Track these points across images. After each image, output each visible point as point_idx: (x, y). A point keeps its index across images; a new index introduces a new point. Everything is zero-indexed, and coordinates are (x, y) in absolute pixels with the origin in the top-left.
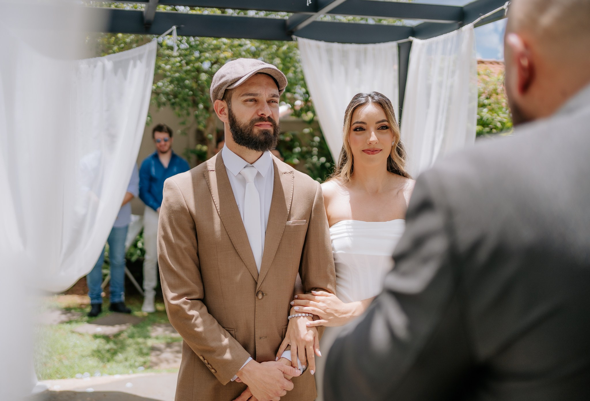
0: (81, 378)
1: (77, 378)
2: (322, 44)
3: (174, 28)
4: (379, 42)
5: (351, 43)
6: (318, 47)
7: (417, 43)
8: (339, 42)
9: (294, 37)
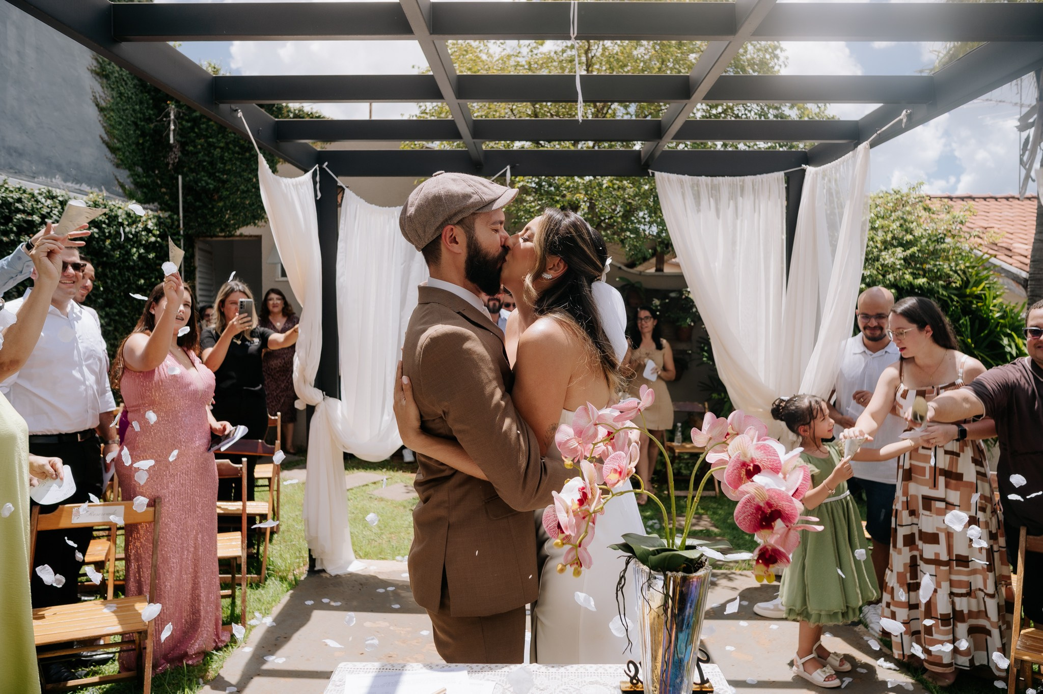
0: (401, 561)
1: (398, 561)
2: (686, 178)
3: (508, 167)
4: (761, 173)
5: (723, 176)
6: (681, 183)
7: (810, 170)
8: (707, 176)
9: (650, 171)
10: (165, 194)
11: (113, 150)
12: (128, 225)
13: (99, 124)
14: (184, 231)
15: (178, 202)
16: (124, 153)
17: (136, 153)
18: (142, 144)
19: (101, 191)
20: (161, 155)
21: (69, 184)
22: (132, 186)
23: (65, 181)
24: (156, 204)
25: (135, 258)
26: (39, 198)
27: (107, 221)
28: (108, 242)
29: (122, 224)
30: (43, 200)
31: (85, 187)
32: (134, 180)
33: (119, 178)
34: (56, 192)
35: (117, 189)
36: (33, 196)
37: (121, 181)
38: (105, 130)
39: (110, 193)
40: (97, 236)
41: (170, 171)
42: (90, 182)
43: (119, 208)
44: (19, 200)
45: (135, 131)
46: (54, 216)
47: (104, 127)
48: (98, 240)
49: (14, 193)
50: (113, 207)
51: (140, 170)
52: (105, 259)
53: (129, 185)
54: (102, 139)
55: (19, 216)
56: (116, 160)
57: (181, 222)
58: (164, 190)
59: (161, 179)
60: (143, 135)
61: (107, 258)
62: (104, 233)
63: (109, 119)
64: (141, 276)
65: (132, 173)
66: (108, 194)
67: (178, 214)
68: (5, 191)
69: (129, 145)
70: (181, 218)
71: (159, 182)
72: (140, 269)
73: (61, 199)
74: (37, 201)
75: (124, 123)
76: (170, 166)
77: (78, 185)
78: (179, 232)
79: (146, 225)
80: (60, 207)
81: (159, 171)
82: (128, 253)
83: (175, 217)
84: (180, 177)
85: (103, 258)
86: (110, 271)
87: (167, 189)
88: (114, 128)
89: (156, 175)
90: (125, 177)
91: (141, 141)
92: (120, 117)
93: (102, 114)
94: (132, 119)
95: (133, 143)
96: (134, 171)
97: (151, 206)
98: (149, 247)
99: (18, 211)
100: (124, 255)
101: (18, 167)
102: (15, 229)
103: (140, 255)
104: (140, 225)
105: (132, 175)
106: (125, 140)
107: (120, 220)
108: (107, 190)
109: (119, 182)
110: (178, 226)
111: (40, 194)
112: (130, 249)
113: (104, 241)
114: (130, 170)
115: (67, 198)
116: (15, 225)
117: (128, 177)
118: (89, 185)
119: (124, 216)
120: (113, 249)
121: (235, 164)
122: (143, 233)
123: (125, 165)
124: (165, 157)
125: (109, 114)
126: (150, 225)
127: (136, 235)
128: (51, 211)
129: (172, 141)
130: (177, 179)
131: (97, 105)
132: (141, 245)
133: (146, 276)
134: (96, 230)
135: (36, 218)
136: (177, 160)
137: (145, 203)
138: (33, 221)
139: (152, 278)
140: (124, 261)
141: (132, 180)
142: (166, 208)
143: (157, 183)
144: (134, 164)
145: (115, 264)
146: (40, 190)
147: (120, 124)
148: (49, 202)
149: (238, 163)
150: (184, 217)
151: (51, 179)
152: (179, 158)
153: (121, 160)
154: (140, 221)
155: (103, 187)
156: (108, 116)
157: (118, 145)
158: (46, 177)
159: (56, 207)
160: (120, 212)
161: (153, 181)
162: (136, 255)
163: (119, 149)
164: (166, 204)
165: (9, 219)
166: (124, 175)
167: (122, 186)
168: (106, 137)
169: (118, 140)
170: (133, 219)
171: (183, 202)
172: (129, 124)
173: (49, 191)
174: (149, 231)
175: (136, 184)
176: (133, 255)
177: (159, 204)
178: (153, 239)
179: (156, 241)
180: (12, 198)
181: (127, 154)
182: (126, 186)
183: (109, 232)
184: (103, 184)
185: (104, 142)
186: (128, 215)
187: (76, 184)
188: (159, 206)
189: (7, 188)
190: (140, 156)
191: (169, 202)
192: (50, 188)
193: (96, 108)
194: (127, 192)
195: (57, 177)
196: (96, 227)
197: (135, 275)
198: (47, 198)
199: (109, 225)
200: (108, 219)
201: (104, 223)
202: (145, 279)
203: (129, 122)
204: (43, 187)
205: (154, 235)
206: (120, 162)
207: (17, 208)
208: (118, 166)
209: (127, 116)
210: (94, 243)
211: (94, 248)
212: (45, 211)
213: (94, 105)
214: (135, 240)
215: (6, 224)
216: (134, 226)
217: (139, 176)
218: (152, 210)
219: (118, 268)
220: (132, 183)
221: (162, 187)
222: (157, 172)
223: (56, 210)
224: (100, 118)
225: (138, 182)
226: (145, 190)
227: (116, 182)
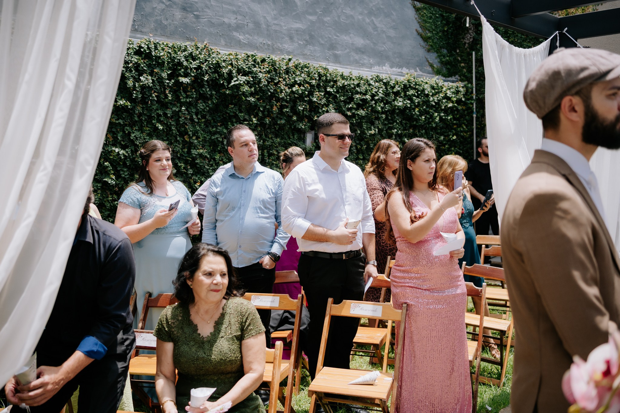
10: (463, 67)
11: (425, 39)
12: (432, 96)
13: (415, 22)
14: (476, 96)
15: (472, 73)
16: (433, 40)
17: (442, 39)
18: (447, 31)
19: (416, 71)
20: (461, 37)
21: (394, 69)
22: (439, 65)
23: (392, 67)
24: (457, 76)
25: (437, 119)
26: (372, 82)
27: (416, 94)
28: (417, 110)
29: (427, 95)
30: (373, 84)
31: (405, 70)
32: (441, 60)
33: (429, 59)
34: (383, 76)
35: (428, 68)
36: (367, 81)
37: (431, 62)
38: (420, 25)
39: (423, 72)
40: (409, 106)
41: (466, 49)
42: (408, 65)
43: (427, 83)
44: (358, 85)
45: (442, 21)
46: (380, 94)
47: (419, 22)
48: (410, 109)
49: (355, 81)
50: (421, 82)
51: (445, 51)
52: (415, 123)
53: (437, 65)
54: (417, 32)
55: (358, 96)
56: (427, 47)
57: (474, 89)
58: (463, 65)
59: (461, 56)
60: (448, 24)
61: (417, 122)
62: (414, 103)
63: (422, 16)
64: (441, 134)
65: (439, 54)
66: (421, 73)
67: (472, 83)
68: (350, 80)
69: (438, 33)
70: (474, 86)
71: (459, 59)
72: (441, 128)
73: (385, 81)
74: (370, 85)
75: (433, 17)
76: (467, 45)
77: (401, 69)
78: (473, 97)
79: (446, 94)
80: (384, 87)
81: (460, 50)
82: (432, 116)
83: (469, 85)
84: (474, 53)
85: (413, 122)
86: (419, 132)
87: (465, 64)
88: (426, 22)
89: (457, 53)
90: (434, 58)
91: (446, 29)
92: (431, 13)
93: (418, 13)
94: (440, 12)
95: (440, 31)
96: (441, 53)
97: (453, 78)
98: (447, 111)
99: (357, 93)
100: (429, 119)
101: (361, 62)
102: (355, 106)
103: (441, 118)
104: (442, 95)
105: (439, 56)
106: (434, 30)
107: (426, 92)
108: (421, 70)
109: (429, 63)
110: (472, 92)
111: (372, 79)
112: (433, 114)
113: (414, 109)
114: (437, 53)
115: (389, 80)
116: (355, 103)
117: (436, 58)
118: (408, 68)
119: (429, 89)
120: (421, 115)
121: (517, 36)
122: (444, 101)
123: (434, 49)
124: (464, 38)
125: (422, 12)
126: (449, 93)
127: (438, 103)
128: (378, 91)
129: (467, 25)
130: (472, 54)
131: (414, 7)
132: (442, 110)
133: (446, 134)
134: (409, 102)
135: (368, 97)
136: (471, 40)
137: (448, 77)
138: (367, 99)
139: (450, 135)
140: (429, 123)
141: (439, 60)
142: (464, 79)
143: (458, 59)
144: (441, 48)
145: (423, 126)
146: (372, 76)
147: (431, 18)
148: (377, 84)
149: (519, 35)
150: (476, 85)
151: (382, 67)
152: (474, 38)
153: (431, 46)
154: (441, 92)
155: (418, 69)
156: (422, 13)
157: (429, 35)
158: (379, 66)
159: (382, 88)
160: (426, 86)
161: (455, 59)
162: (438, 118)
163: (429, 38)
164: (464, 76)
165: (351, 99)
166: (433, 57)
167: (431, 66)
168: (420, 30)
169: (429, 30)
170: (437, 90)
171: (476, 72)
172: (437, 17)
173: (378, 76)
174: (449, 99)
175: (442, 62)
176: (435, 118)
177: (460, 76)
178: (450, 105)
179: (454, 106)
180: (354, 84)
181: (435, 40)
182: (435, 66)
183: (418, 102)
184: (418, 66)
185: (419, 34)
186: (433, 88)
187: (399, 68)
188: (459, 78)
189: (351, 78)
190: (445, 41)
191: (466, 74)
192: (379, 74)
193: (414, 9)
194: (435, 70)
195: (386, 65)
196: (409, 100)
197: (437, 133)
198: (376, 81)
199: (417, 97)
200: (417, 92)
201: (414, 95)
202: (445, 136)
203: (437, 15)
204: (374, 74)
205: (453, 102)
206: (430, 47)
207: (357, 91)
208: (429, 51)
209: (436, 11)
210: (408, 111)
211: (408, 115)
212: (375, 90)
213: (412, 7)
214: (437, 107)
215: (349, 103)
216: (437, 96)
217: (444, 57)
218: (453, 82)
219: (425, 129)
220: (439, 62)
221: (462, 63)
222: (458, 51)
223: (382, 89)
224: (416, 16)
225: (443, 61)
226: (449, 66)
227: (427, 63)
